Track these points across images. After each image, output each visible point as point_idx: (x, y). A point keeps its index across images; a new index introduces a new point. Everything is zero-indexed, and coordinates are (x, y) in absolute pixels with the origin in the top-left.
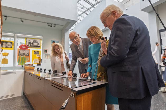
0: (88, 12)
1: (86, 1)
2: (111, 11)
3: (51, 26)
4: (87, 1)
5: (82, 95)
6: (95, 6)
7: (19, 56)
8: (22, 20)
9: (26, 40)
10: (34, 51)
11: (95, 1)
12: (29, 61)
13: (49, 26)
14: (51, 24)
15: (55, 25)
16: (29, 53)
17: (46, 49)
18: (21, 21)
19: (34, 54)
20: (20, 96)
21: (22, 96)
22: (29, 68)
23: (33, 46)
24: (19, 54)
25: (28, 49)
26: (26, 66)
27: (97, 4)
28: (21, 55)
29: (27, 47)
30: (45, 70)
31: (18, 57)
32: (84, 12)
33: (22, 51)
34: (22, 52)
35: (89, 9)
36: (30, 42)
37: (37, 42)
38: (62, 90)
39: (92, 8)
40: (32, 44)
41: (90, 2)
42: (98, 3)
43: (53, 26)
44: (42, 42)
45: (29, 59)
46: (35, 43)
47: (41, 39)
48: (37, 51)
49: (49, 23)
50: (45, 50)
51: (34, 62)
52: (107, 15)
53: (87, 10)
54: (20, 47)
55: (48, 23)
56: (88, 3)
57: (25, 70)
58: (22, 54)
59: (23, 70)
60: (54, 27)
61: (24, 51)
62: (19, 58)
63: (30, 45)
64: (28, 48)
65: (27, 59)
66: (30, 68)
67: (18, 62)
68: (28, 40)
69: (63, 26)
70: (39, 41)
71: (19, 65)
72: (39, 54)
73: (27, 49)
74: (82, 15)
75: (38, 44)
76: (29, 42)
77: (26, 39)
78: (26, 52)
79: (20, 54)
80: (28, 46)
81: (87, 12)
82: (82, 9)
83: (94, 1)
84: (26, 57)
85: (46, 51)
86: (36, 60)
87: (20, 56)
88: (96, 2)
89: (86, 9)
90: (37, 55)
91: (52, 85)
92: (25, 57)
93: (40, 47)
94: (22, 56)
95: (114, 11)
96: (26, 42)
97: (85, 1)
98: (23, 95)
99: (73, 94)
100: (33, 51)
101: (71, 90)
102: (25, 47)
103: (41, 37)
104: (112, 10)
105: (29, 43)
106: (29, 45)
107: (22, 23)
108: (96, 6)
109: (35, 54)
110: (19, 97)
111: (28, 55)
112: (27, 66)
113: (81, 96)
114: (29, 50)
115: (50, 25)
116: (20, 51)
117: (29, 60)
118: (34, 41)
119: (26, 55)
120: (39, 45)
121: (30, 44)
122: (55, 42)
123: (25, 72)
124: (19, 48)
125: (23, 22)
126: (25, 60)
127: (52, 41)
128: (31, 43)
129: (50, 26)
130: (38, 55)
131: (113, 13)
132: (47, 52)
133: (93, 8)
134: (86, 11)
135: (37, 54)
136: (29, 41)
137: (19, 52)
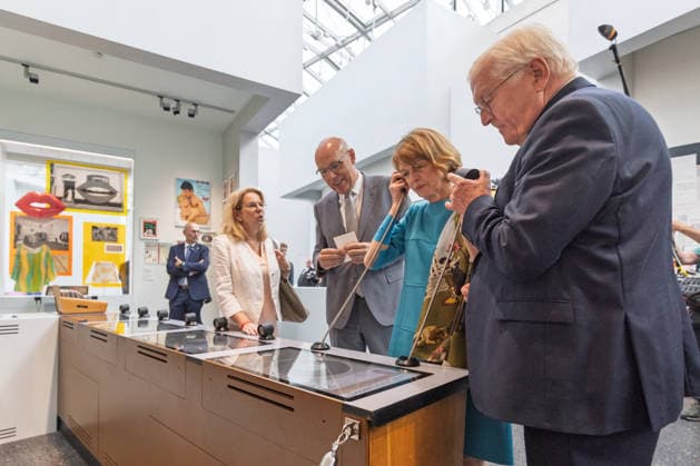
0: (341, 55)
1: (335, 3)
2: (528, 55)
3: (176, 112)
4: (340, 4)
5: (389, 427)
6: (371, 30)
7: (15, 247)
8: (31, 70)
9: (52, 171)
10: (94, 228)
11: (375, 7)
12: (68, 273)
13: (167, 109)
14: (178, 101)
15: (196, 105)
16: (67, 234)
17: (150, 217)
18: (27, 74)
19: (93, 240)
20: (42, 436)
21: (49, 435)
22: (79, 306)
23: (86, 202)
24: (16, 239)
25: (64, 213)
26: (66, 295)
27: (379, 21)
28: (27, 241)
29: (56, 207)
30: (143, 313)
31: (15, 251)
32: (324, 57)
33: (29, 222)
34: (31, 228)
35: (344, 44)
36: (74, 183)
37: (106, 185)
38: (291, 409)
39: (357, 38)
40: (83, 190)
41: (350, 10)
42: (388, 17)
43: (185, 110)
44: (129, 183)
45: (70, 260)
46: (93, 189)
47: (124, 171)
48: (108, 228)
49: (167, 97)
50: (148, 220)
51: (94, 278)
52: (506, 71)
53: (339, 47)
54: (24, 204)
55: (161, 97)
56: (345, 16)
57: (60, 313)
58: (34, 240)
59: (54, 317)
60: (191, 115)
61: (45, 225)
62: (18, 256)
63: (69, 198)
64: (62, 209)
65: (58, 264)
66: (86, 307)
67: (12, 277)
68: (59, 173)
69: (232, 112)
70: (114, 180)
71: (17, 289)
72: (115, 240)
73: (57, 213)
74: (315, 68)
75: (113, 193)
76: (66, 182)
77: (52, 165)
78: (53, 229)
79: (22, 237)
80: (60, 198)
81: (334, 57)
82: (316, 38)
83: (371, 6)
84: (51, 252)
85: (150, 226)
86: (104, 270)
87: (24, 246)
88: (379, 12)
89: (332, 43)
90: (106, 244)
91: (229, 386)
92: (47, 255)
93: (120, 205)
94: (31, 249)
95: (539, 60)
96: (52, 182)
97: (331, 4)
98: (54, 429)
99: (356, 427)
100: (85, 224)
101: (341, 407)
102: (44, 205)
103: (127, 161)
104: (534, 56)
105: (69, 186)
106: (66, 196)
107: (33, 85)
108: (376, 33)
109: (99, 240)
110: (37, 440)
111: (64, 243)
112: (71, 295)
113: (386, 433)
114: (69, 220)
115: (172, 105)
116: (21, 222)
117: (66, 266)
118: (89, 178)
119: (55, 246)
120: (115, 200)
121: (70, 192)
122: (195, 186)
123: (64, 325)
124: (18, 211)
125: (34, 81)
126: (47, 267)
127: (178, 179)
128: (77, 186)
129: (171, 112)
130: (111, 244)
131: (532, 66)
132: (154, 233)
133: (362, 39)
134: (332, 51)
135: (108, 240)
136: (66, 176)
137: (18, 228)
